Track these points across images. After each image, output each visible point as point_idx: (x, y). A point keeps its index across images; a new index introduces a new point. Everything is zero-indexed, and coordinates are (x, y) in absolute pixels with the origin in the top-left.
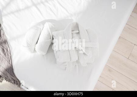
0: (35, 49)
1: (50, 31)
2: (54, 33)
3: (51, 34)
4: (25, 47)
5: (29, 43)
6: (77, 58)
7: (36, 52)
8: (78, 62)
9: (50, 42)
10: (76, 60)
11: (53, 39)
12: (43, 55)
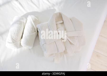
0: (21, 44)
1: (33, 24)
2: (39, 26)
3: (35, 27)
4: (10, 43)
5: (14, 39)
6: (64, 49)
7: (22, 47)
8: (65, 52)
9: (35, 35)
10: (63, 51)
11: (38, 31)
12: (30, 49)
